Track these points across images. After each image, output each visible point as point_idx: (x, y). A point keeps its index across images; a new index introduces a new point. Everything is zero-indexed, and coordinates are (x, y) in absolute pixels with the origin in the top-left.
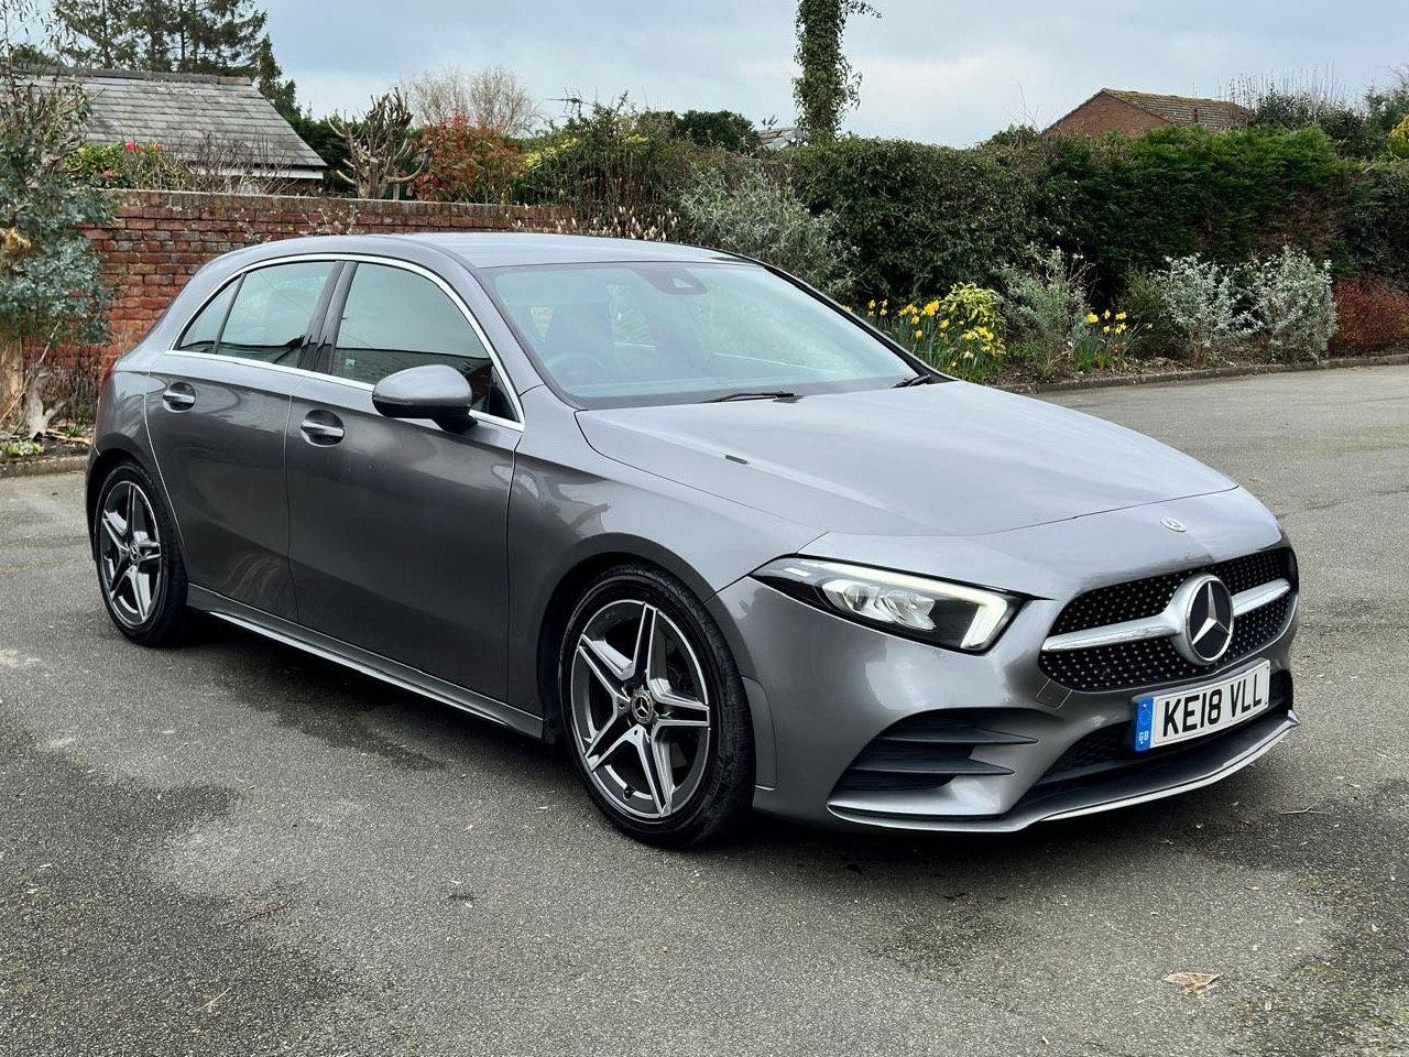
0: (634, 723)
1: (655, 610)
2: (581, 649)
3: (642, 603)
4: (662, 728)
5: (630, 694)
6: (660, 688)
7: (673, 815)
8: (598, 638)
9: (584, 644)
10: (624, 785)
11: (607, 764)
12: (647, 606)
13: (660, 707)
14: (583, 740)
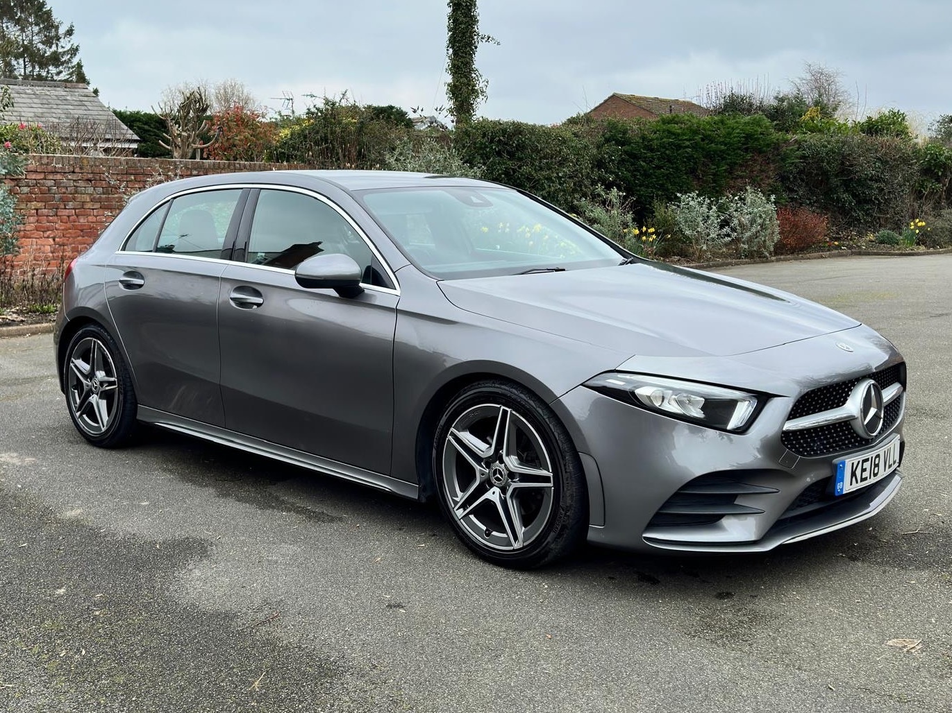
0: (492, 486)
1: (509, 410)
2: (450, 437)
3: (499, 406)
4: (515, 489)
5: (488, 466)
6: (512, 462)
7: (524, 547)
8: (464, 430)
9: (453, 434)
10: (484, 528)
11: (471, 514)
12: (503, 407)
13: (512, 475)
14: (453, 500)
